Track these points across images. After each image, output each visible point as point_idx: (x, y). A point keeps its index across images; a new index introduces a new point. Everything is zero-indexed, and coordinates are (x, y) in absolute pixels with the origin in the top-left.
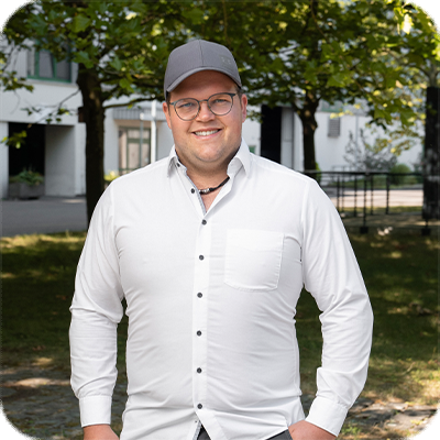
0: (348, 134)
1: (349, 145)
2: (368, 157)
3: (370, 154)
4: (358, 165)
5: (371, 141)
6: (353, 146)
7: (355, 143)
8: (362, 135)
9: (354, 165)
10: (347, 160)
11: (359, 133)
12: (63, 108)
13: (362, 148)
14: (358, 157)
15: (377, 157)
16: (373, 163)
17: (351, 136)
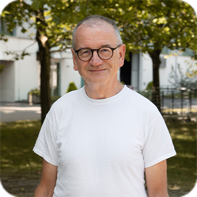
0: (170, 67)
1: (171, 73)
2: (182, 81)
3: (184, 78)
4: (177, 85)
5: (184, 71)
6: (173, 74)
7: (175, 72)
8: (179, 67)
9: (174, 85)
10: (170, 82)
11: (177, 66)
12: (26, 52)
13: (179, 75)
14: (176, 80)
15: (187, 80)
16: (185, 84)
17: (172, 68)
